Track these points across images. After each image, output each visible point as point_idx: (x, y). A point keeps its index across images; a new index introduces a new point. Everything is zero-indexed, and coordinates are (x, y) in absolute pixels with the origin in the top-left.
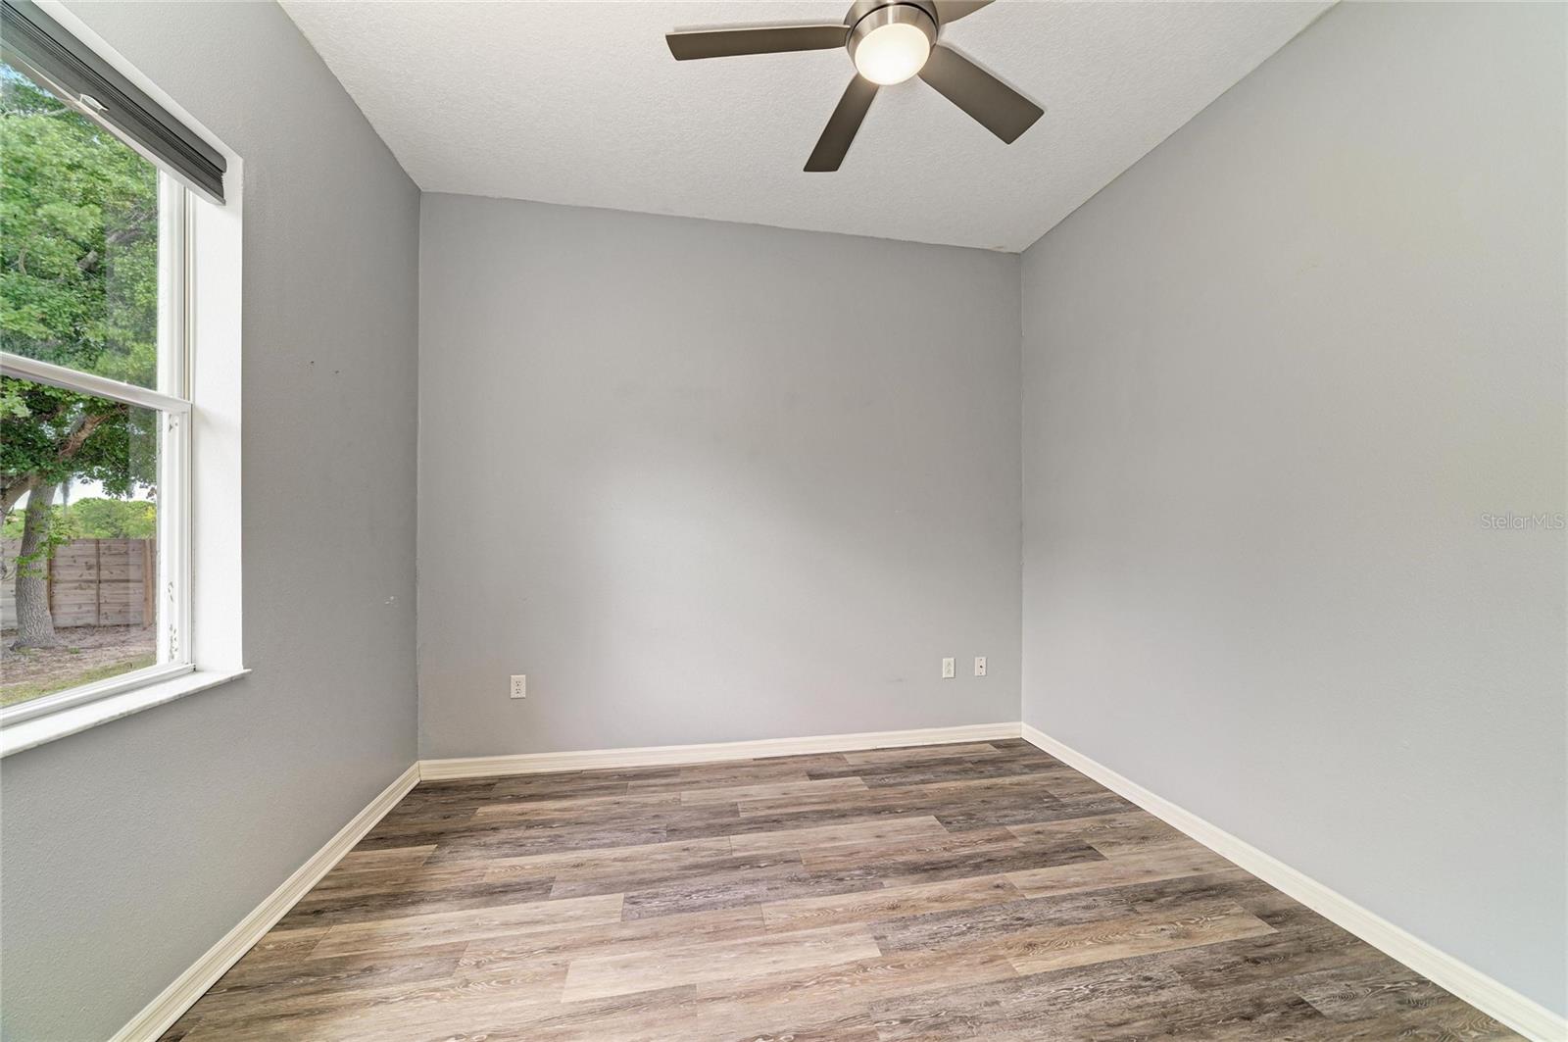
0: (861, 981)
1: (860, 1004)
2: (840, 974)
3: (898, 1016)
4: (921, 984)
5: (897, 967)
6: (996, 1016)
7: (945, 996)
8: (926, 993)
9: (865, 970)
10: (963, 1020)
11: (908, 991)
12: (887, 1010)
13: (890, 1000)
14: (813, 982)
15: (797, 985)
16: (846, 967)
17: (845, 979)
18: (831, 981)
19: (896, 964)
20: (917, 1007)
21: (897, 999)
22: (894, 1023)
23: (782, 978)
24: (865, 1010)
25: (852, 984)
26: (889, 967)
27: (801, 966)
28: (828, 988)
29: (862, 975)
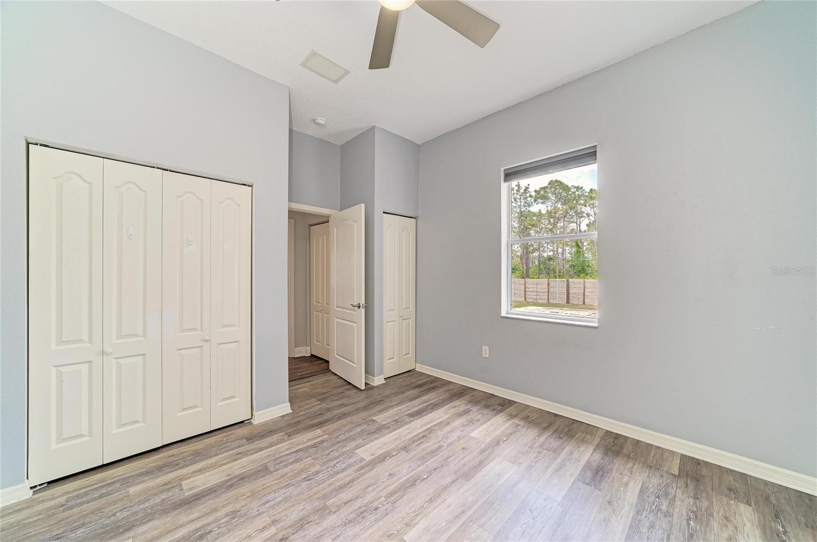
0: (405, 518)
1: (399, 507)
2: (416, 515)
3: (381, 509)
4: (375, 531)
5: (391, 535)
6: (334, 531)
7: (361, 530)
8: (371, 527)
9: (406, 524)
10: (350, 522)
11: (380, 523)
12: (386, 509)
13: (387, 514)
14: (425, 506)
15: (431, 501)
16: (416, 521)
17: (413, 515)
18: (418, 510)
19: (392, 536)
20: (374, 517)
21: (384, 516)
22: (381, 506)
23: (439, 501)
24: (395, 505)
25: (408, 514)
26: (396, 532)
27: (436, 510)
28: (417, 506)
29: (406, 520)
